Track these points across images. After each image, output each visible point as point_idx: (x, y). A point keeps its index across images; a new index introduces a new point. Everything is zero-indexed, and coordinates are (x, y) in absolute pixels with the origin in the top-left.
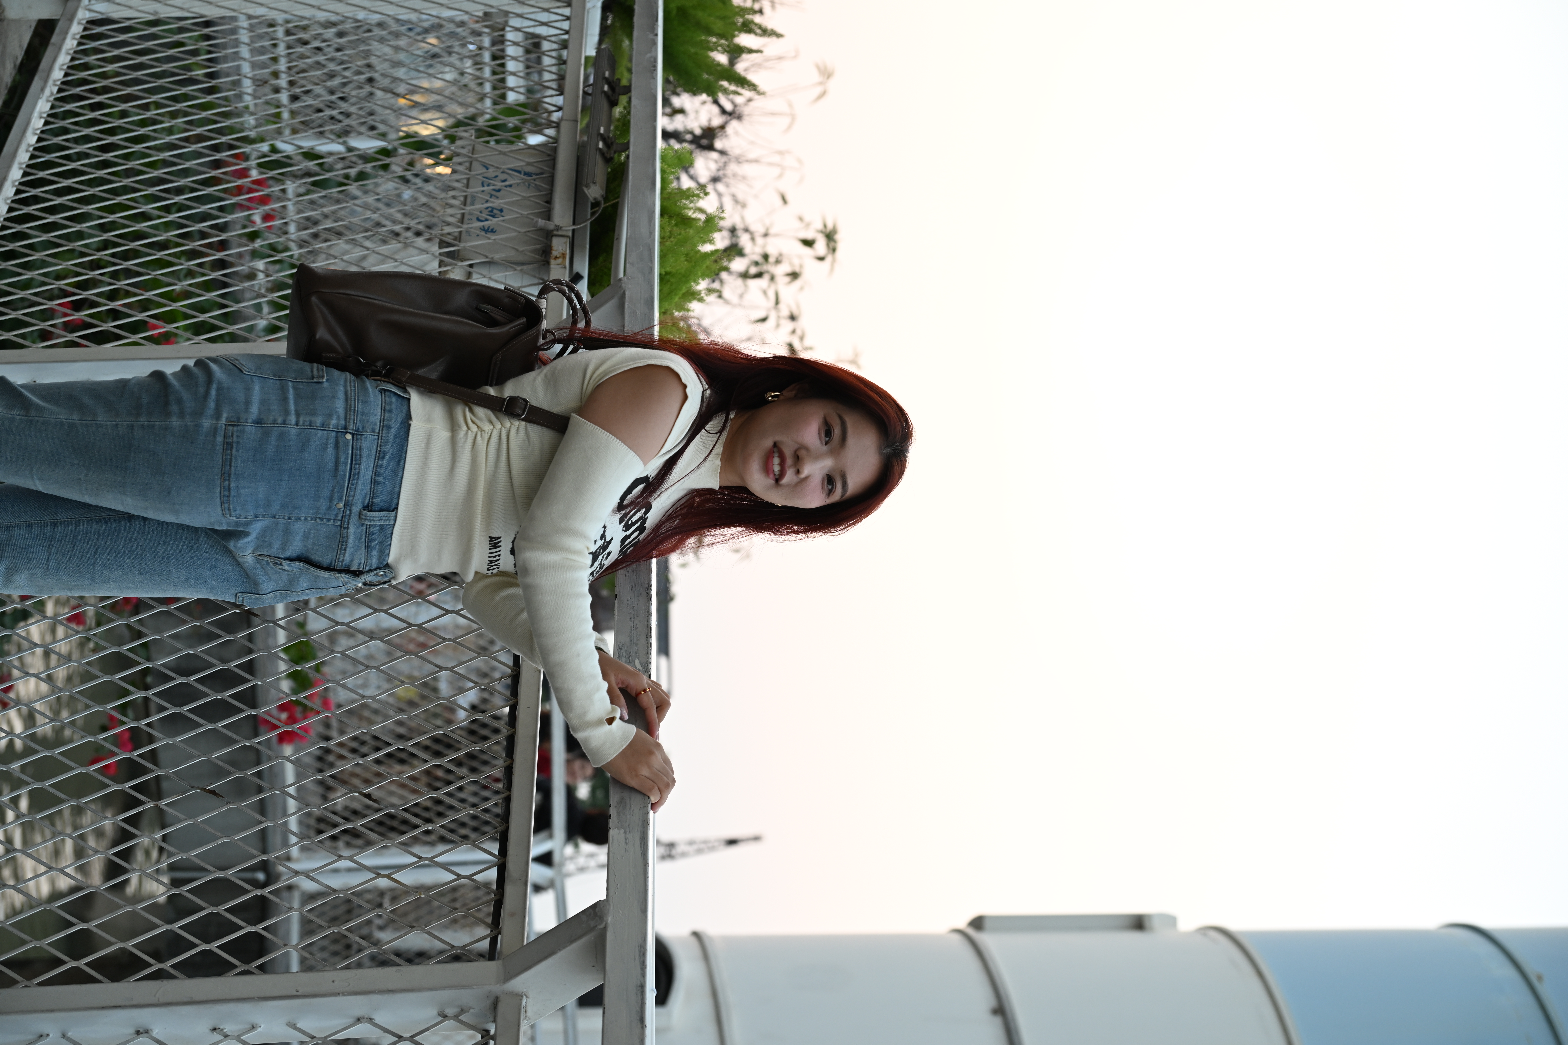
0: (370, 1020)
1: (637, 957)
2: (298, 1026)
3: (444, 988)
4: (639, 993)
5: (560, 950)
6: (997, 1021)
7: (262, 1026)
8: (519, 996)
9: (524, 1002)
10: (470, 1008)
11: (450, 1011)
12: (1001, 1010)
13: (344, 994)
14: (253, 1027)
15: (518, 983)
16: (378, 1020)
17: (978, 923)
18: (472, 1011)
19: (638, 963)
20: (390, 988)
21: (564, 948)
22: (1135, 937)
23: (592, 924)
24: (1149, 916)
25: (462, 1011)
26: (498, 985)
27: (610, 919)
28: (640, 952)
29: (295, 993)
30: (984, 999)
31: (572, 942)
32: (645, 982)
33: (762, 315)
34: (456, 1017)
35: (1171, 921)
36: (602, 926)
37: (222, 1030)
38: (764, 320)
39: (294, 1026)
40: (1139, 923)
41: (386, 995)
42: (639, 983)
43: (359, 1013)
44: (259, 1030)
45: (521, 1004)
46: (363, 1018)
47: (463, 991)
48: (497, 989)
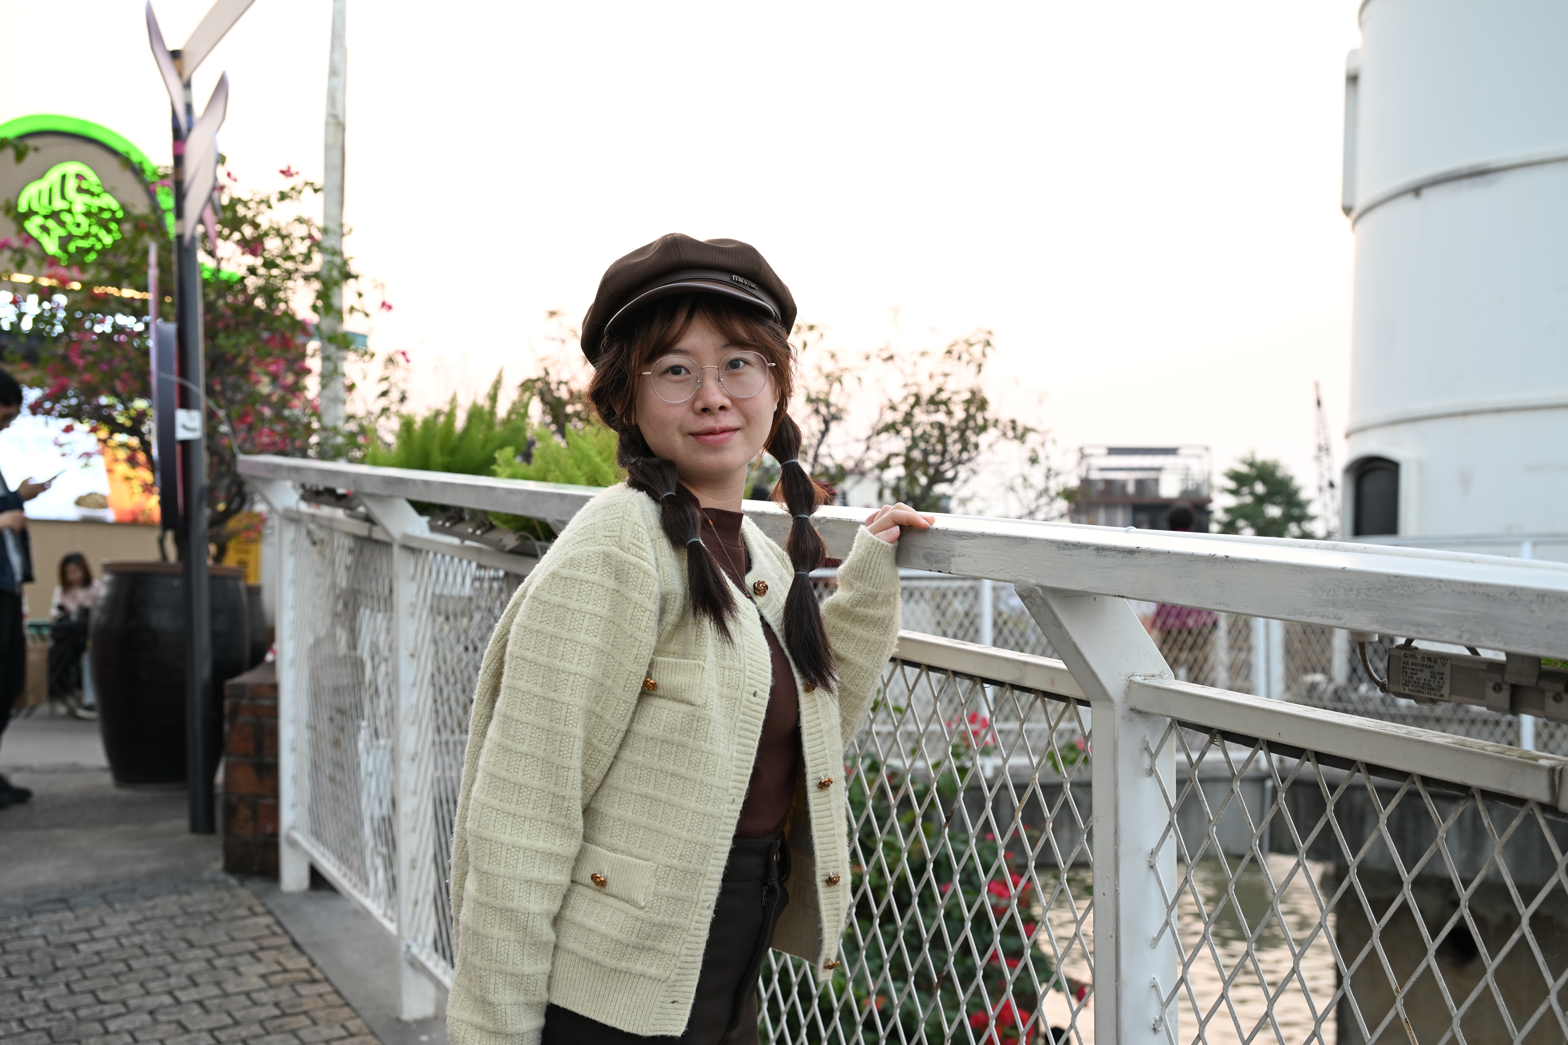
0: (1153, 853)
1: (1069, 552)
2: (1155, 935)
3: (1115, 771)
4: (1104, 553)
5: (1070, 638)
6: (1426, 193)
7: (1154, 976)
8: (1131, 684)
9: (1138, 679)
10: (1144, 740)
11: (1147, 763)
12: (1416, 190)
13: (1117, 885)
14: (1154, 986)
15: (1113, 684)
16: (1154, 845)
17: (1347, 210)
18: (1147, 738)
19: (1075, 552)
20: (1113, 832)
21: (1068, 634)
22: (1364, 83)
23: (1039, 601)
24: (1348, 71)
25: (1147, 749)
26: (1115, 708)
27: (1033, 581)
28: (1064, 549)
29: (1113, 940)
30: (1408, 204)
31: (1060, 626)
32: (1093, 545)
33: (856, 381)
34: (1153, 756)
35: (1353, 53)
36: (1040, 590)
37: (1156, 1021)
38: (859, 379)
39: (1156, 940)
40: (1353, 79)
41: (1121, 836)
42: (1095, 552)
43: (1144, 867)
44: (1158, 980)
45: (1139, 684)
46: (1149, 862)
47: (1120, 749)
48: (1120, 709)
